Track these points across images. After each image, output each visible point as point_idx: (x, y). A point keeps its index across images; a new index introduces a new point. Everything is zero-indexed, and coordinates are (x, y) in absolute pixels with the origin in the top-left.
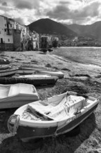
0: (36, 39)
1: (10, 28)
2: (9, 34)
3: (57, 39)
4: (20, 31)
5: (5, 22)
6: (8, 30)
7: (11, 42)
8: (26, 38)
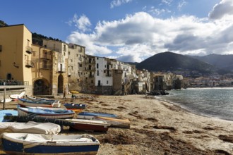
0: (146, 79)
1: (110, 69)
2: (108, 75)
3: (181, 77)
4: (122, 71)
5: (105, 63)
6: (108, 71)
7: (110, 84)
8: (129, 79)
